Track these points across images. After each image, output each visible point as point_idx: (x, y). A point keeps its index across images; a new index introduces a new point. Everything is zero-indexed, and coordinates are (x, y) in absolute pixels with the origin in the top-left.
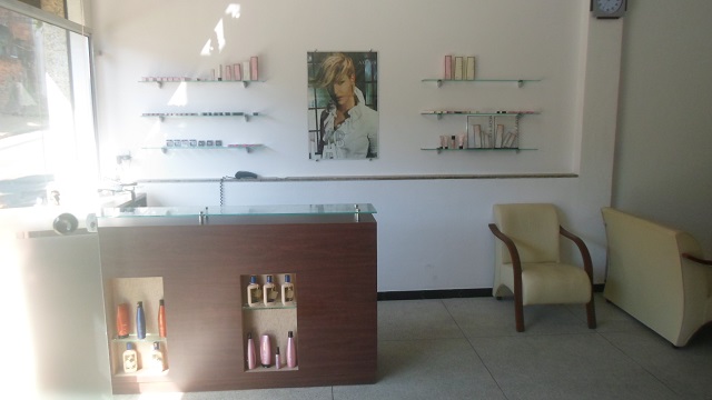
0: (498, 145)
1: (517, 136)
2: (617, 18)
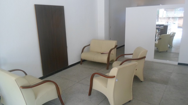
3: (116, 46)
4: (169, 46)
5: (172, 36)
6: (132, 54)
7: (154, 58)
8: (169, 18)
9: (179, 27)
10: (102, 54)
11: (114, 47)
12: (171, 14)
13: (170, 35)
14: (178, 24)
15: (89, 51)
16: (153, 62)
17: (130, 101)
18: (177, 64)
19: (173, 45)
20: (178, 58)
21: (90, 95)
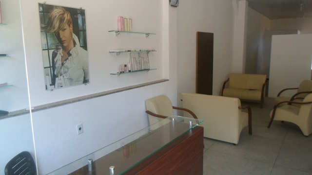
0: (143, 68)
1: (148, 62)
2: (176, 7)
10: (250, 90)
15: (227, 87)
21: (269, 127)
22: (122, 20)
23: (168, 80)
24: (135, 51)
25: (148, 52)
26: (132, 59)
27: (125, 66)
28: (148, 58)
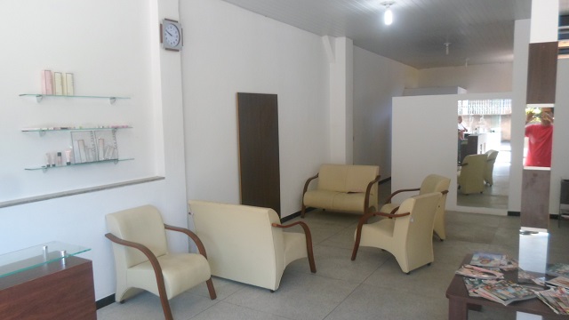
0: (102, 158)
1: (116, 148)
2: (178, 51)
3: (378, 177)
4: (485, 183)
5: (490, 159)
6: (419, 189)
7: (458, 204)
8: (477, 117)
9: (504, 141)
10: (349, 193)
11: (374, 178)
12: (483, 107)
13: (486, 155)
14: (502, 132)
15: (316, 189)
16: (455, 212)
17: (429, 264)
18: (506, 214)
19: (494, 181)
20: (507, 204)
21: (354, 258)
22: (50, 77)
23: (164, 178)
24: (81, 128)
25: (115, 129)
26: (76, 143)
27: (59, 154)
28: (115, 139)
